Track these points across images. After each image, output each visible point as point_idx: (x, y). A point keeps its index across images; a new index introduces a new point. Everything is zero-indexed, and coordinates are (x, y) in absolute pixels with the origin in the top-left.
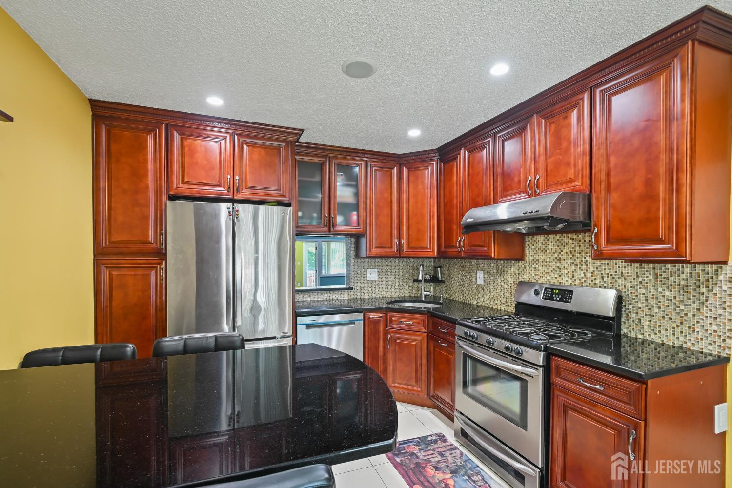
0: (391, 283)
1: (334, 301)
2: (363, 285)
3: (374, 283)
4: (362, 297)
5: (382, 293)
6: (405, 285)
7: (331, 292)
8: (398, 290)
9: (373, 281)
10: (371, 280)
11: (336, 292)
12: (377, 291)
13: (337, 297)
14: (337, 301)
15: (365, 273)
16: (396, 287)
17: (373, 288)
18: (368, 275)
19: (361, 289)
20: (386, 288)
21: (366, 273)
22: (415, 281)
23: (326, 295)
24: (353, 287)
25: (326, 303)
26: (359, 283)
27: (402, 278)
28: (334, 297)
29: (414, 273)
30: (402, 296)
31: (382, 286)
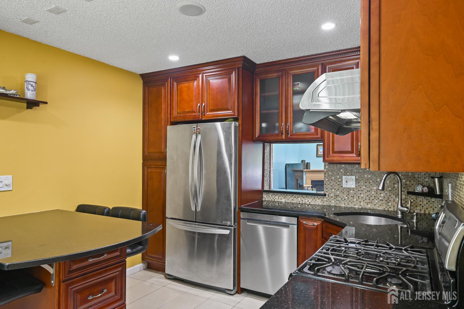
0: (373, 193)
1: (307, 205)
2: (338, 192)
3: (352, 192)
4: (337, 205)
5: (362, 204)
6: (394, 197)
7: (304, 196)
8: (384, 202)
9: (350, 189)
10: (348, 188)
11: (309, 196)
12: (355, 200)
13: (310, 201)
14: (310, 206)
15: (340, 180)
16: (380, 198)
17: (349, 196)
18: (344, 182)
19: (337, 196)
20: (368, 198)
21: (342, 180)
22: (409, 193)
23: (299, 199)
24: (327, 193)
25: (299, 206)
26: (333, 190)
27: (390, 189)
28: (307, 201)
29: (408, 183)
30: (390, 209)
31: (362, 195)
